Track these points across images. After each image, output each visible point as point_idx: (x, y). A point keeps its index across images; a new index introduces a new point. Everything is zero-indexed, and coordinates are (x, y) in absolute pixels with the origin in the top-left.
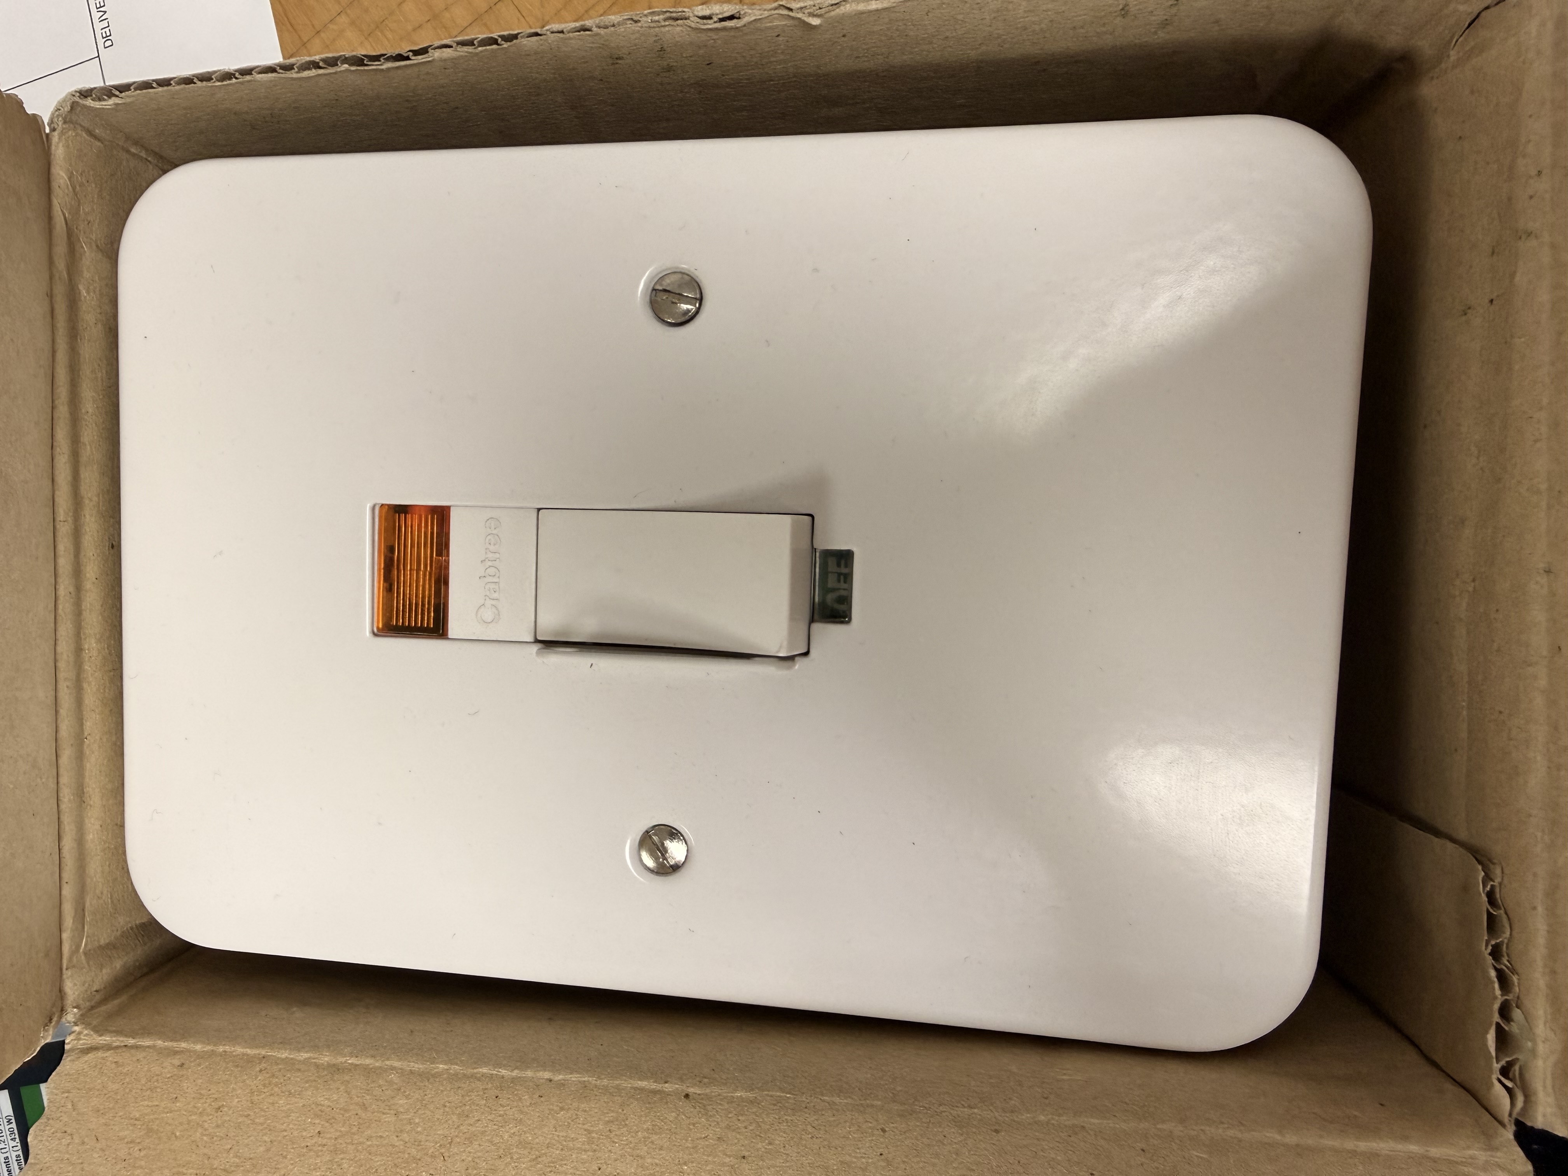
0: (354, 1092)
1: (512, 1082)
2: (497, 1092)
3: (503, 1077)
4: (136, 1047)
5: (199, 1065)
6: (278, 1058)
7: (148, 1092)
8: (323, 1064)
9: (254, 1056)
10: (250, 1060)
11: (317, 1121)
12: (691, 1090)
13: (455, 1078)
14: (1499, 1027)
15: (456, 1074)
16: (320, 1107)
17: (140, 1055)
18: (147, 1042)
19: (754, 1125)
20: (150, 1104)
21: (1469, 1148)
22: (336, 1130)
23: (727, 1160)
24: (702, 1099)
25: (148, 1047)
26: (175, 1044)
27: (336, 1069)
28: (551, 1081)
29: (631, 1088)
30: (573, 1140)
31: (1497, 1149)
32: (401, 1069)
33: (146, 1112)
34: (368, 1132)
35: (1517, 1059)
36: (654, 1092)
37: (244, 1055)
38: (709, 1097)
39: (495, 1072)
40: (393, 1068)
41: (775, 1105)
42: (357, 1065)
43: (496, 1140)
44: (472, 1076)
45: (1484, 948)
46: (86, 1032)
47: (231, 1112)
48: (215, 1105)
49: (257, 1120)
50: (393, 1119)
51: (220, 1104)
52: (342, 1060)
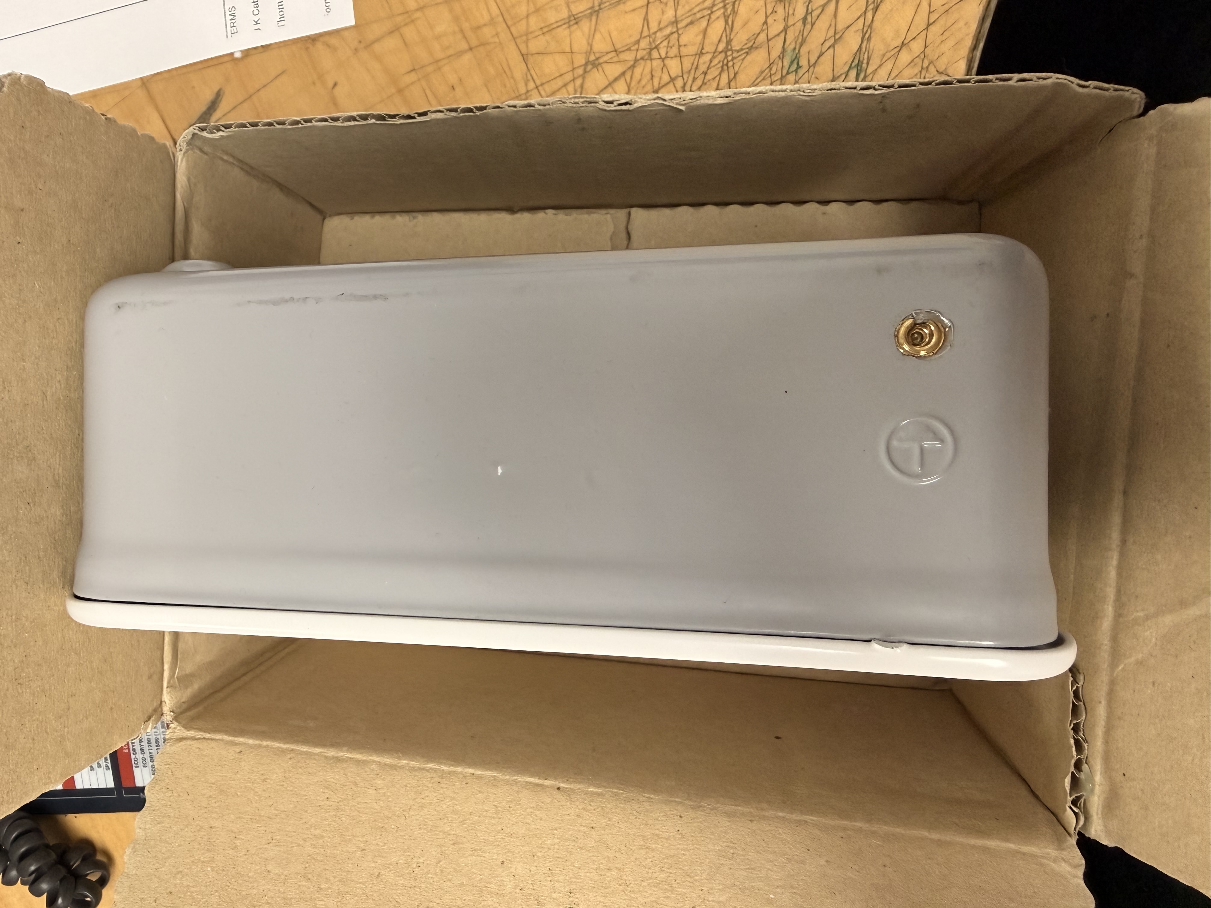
0: (349, 774)
1: (449, 774)
2: (439, 780)
3: (443, 771)
4: (212, 739)
5: (251, 752)
6: (302, 751)
7: (220, 767)
8: (329, 757)
9: (286, 749)
10: (283, 752)
11: (326, 791)
12: (562, 785)
13: (413, 769)
14: (1073, 776)
15: (414, 767)
16: (328, 783)
17: (213, 744)
18: (218, 736)
19: (600, 808)
20: (221, 775)
21: (1046, 848)
22: (338, 797)
23: (583, 828)
24: (569, 791)
25: (219, 739)
26: (236, 739)
27: (338, 760)
28: (473, 774)
29: (524, 782)
30: (487, 811)
31: (1063, 849)
32: (379, 762)
33: (219, 779)
34: (359, 800)
35: (1083, 795)
36: (538, 785)
37: (279, 747)
38: (573, 790)
39: (438, 767)
40: (374, 761)
41: (613, 797)
42: (351, 758)
43: (438, 809)
44: (424, 769)
45: (1069, 725)
46: (178, 728)
47: (272, 782)
48: (263, 778)
49: (288, 789)
50: (374, 792)
51: (265, 777)
52: (342, 754)
